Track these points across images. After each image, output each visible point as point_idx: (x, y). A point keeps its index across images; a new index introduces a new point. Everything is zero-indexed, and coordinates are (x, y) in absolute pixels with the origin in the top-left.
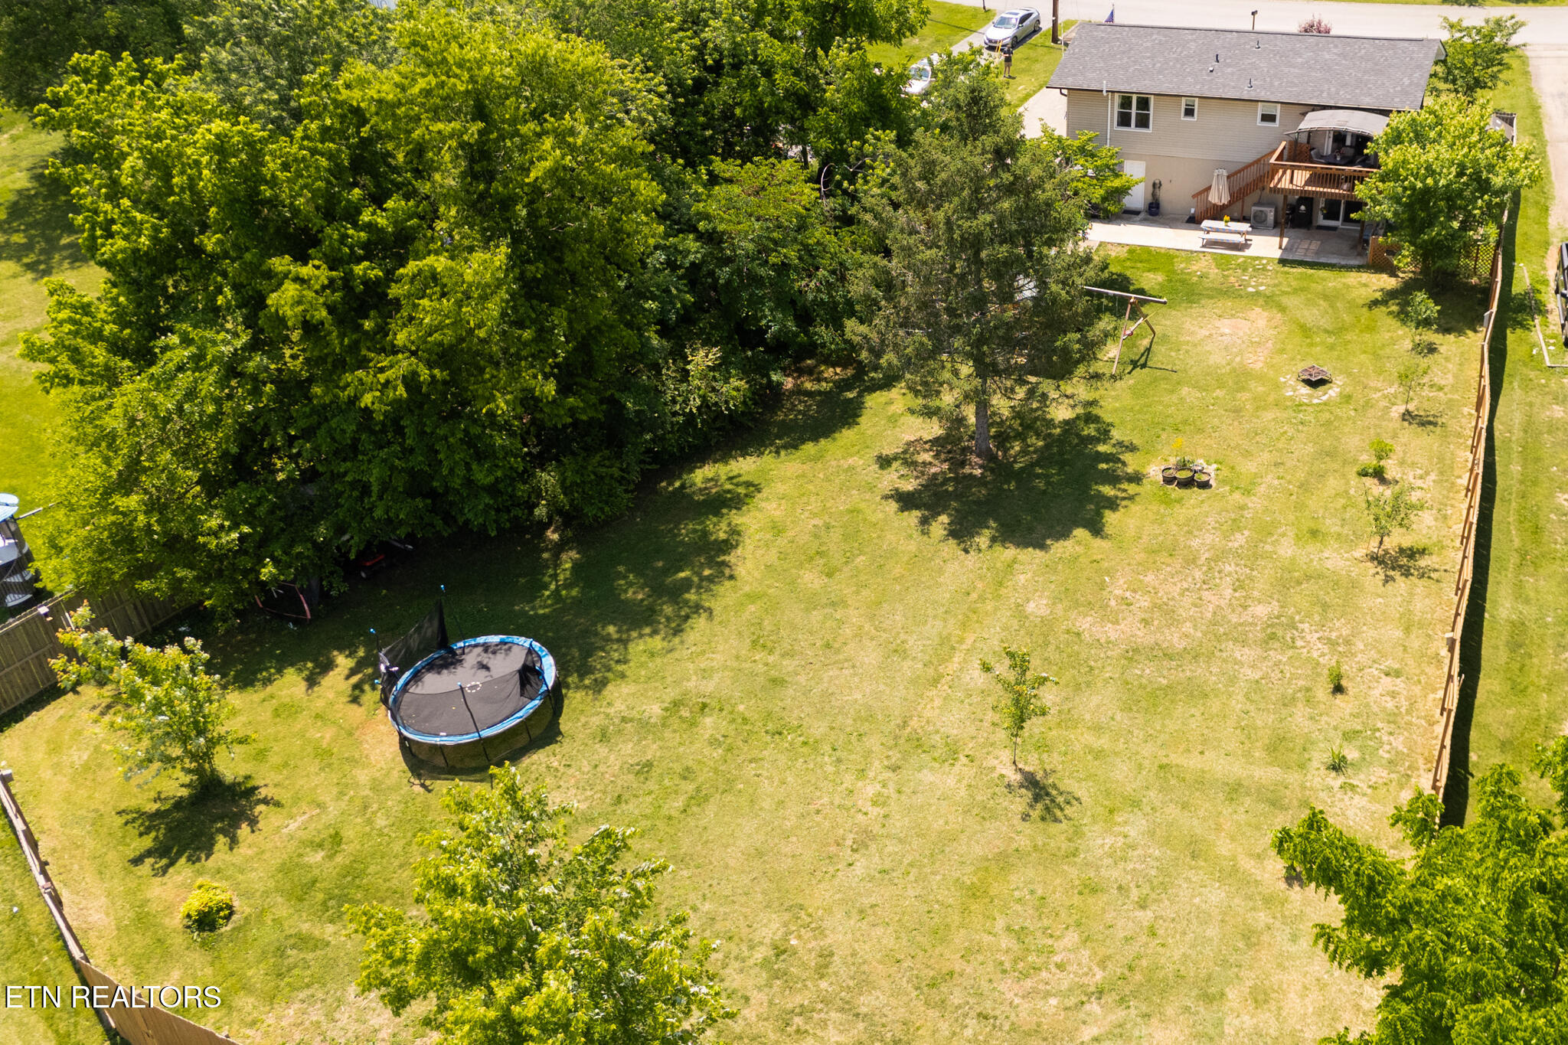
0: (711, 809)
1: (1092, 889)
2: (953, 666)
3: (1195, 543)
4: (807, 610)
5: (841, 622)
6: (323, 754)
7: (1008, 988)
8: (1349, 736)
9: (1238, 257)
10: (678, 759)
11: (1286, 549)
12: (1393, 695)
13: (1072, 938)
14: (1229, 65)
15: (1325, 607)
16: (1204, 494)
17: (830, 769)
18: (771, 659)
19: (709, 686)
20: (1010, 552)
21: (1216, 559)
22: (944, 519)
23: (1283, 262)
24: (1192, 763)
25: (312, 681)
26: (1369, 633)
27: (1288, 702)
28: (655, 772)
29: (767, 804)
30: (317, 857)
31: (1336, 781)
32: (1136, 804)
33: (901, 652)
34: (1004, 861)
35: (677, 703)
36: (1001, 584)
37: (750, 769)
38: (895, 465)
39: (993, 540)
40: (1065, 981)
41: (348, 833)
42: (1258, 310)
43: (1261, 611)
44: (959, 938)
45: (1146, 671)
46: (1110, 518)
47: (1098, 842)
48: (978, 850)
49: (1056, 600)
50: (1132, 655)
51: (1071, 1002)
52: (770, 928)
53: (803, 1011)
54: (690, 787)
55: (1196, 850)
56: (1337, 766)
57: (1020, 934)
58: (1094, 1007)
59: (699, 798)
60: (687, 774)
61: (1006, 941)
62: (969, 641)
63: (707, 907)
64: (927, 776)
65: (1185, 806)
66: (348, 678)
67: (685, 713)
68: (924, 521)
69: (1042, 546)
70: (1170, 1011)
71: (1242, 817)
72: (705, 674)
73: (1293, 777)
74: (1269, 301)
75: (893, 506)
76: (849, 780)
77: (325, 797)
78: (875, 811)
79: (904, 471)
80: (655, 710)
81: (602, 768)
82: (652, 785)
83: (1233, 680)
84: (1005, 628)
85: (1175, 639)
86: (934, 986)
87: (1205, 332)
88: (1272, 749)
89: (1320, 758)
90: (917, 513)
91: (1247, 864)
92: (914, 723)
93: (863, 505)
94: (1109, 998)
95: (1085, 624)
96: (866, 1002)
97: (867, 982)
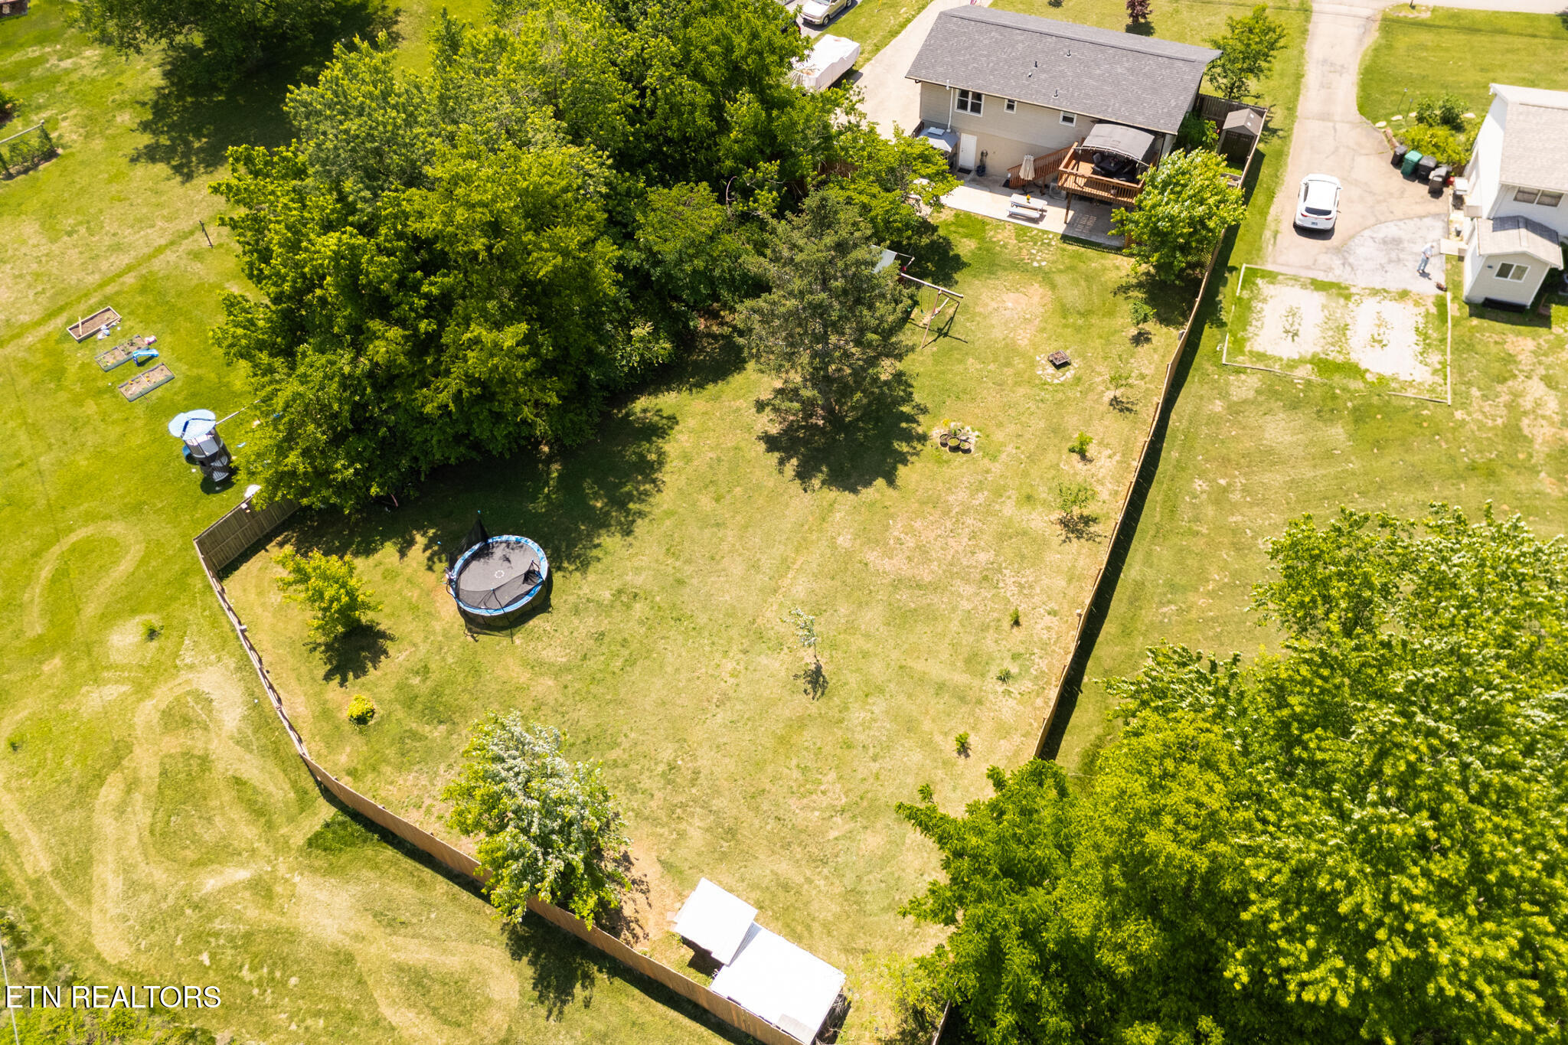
0: (638, 669)
1: (848, 746)
2: (786, 582)
3: (951, 498)
4: (701, 528)
5: (722, 540)
6: (413, 608)
7: (793, 803)
8: (1015, 657)
9: (1032, 229)
10: (620, 631)
11: (1008, 509)
12: (1049, 629)
13: (832, 776)
14: (1044, 71)
15: (1023, 557)
16: (965, 457)
17: (707, 649)
18: (678, 564)
19: (639, 580)
20: (833, 494)
21: (963, 513)
22: (794, 461)
23: (1065, 238)
24: (919, 666)
25: (402, 553)
26: (1045, 581)
27: (984, 628)
28: (607, 640)
29: (669, 669)
30: (414, 681)
31: (1000, 687)
32: (882, 691)
33: (756, 566)
34: (801, 723)
35: (620, 592)
36: (824, 520)
37: (661, 644)
38: (768, 409)
39: (823, 483)
40: (825, 801)
41: (432, 666)
42: (1036, 285)
43: (982, 557)
44: (770, 769)
45: (903, 596)
46: (902, 471)
47: (857, 715)
48: (787, 713)
49: (856, 536)
50: (897, 584)
51: (827, 814)
52: (667, 753)
53: (683, 806)
54: (625, 652)
55: (910, 726)
56: (1004, 678)
57: (805, 770)
58: (838, 820)
59: (630, 662)
60: (624, 643)
61: (796, 774)
62: (799, 563)
63: (633, 735)
64: (763, 660)
65: (910, 696)
66: (424, 550)
67: (624, 598)
68: (782, 462)
69: (854, 491)
70: (879, 826)
71: (941, 707)
72: (638, 570)
73: (976, 682)
74: (1046, 277)
75: (763, 446)
76: (718, 656)
77: (418, 640)
78: (731, 681)
79: (772, 416)
80: (606, 595)
81: (575, 634)
82: (604, 649)
83: (954, 609)
84: (822, 555)
85: (925, 575)
86: (754, 797)
87: (994, 305)
88: (968, 661)
89: (995, 671)
90: (777, 455)
91: (938, 738)
92: (759, 621)
93: (743, 444)
94: (847, 815)
95: (872, 556)
96: (717, 803)
97: (718, 792)
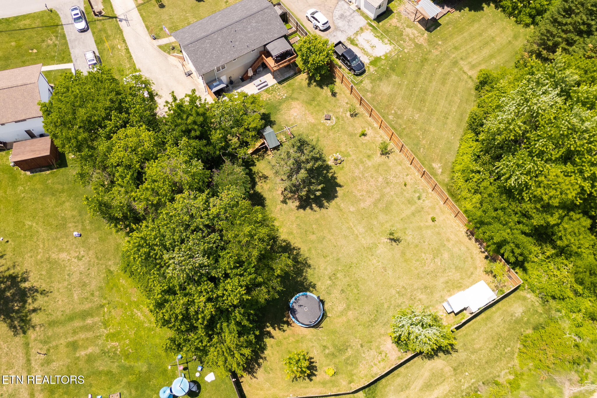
0: (361, 286)
1: (417, 246)
2: (356, 232)
3: (356, 174)
4: (321, 243)
5: (330, 240)
6: (297, 341)
7: (426, 268)
8: (415, 192)
10: (344, 285)
11: (369, 163)
12: (411, 179)
13: (423, 255)
15: (386, 170)
16: (344, 162)
17: (365, 264)
18: (331, 257)
19: (329, 270)
20: (333, 203)
21: (363, 175)
22: (314, 205)
23: (280, 83)
24: (404, 215)
25: (272, 337)
26: (397, 170)
27: (402, 193)
28: (345, 290)
29: (366, 278)
30: (327, 351)
31: (421, 201)
32: (406, 229)
33: (346, 237)
34: (403, 253)
35: (330, 278)
36: (341, 210)
37: (356, 276)
38: (287, 201)
39: (327, 202)
40: (429, 260)
41: (325, 344)
42: (293, 103)
43: (380, 179)
44: (412, 268)
45: (380, 206)
46: (338, 181)
47: (409, 238)
48: (398, 255)
49: (353, 205)
50: (375, 204)
51: (433, 262)
52: (393, 292)
53: (411, 295)
54: (353, 287)
55: (420, 228)
56: (419, 198)
57: (417, 260)
58: (436, 260)
59: (357, 287)
60: (349, 285)
61: (418, 263)
62: (352, 225)
63: (383, 298)
64: (378, 252)
65: (411, 223)
66: (275, 330)
67: (333, 278)
68: (312, 209)
69: (336, 197)
70: (443, 252)
71: (419, 218)
72: (325, 269)
73: (417, 205)
75: (301, 211)
76: (370, 263)
77: (311, 345)
78: (380, 263)
79: (291, 201)
80: (329, 282)
81: (338, 298)
82: (348, 292)
83: (392, 197)
84: (354, 218)
85: (377, 196)
86: (419, 277)
87: (292, 118)
88: (409, 203)
89: (416, 199)
90: (308, 208)
91: (427, 224)
92: (365, 246)
93: (296, 215)
94: (436, 257)
95: (362, 205)
96: (415, 287)
97: (412, 285)
